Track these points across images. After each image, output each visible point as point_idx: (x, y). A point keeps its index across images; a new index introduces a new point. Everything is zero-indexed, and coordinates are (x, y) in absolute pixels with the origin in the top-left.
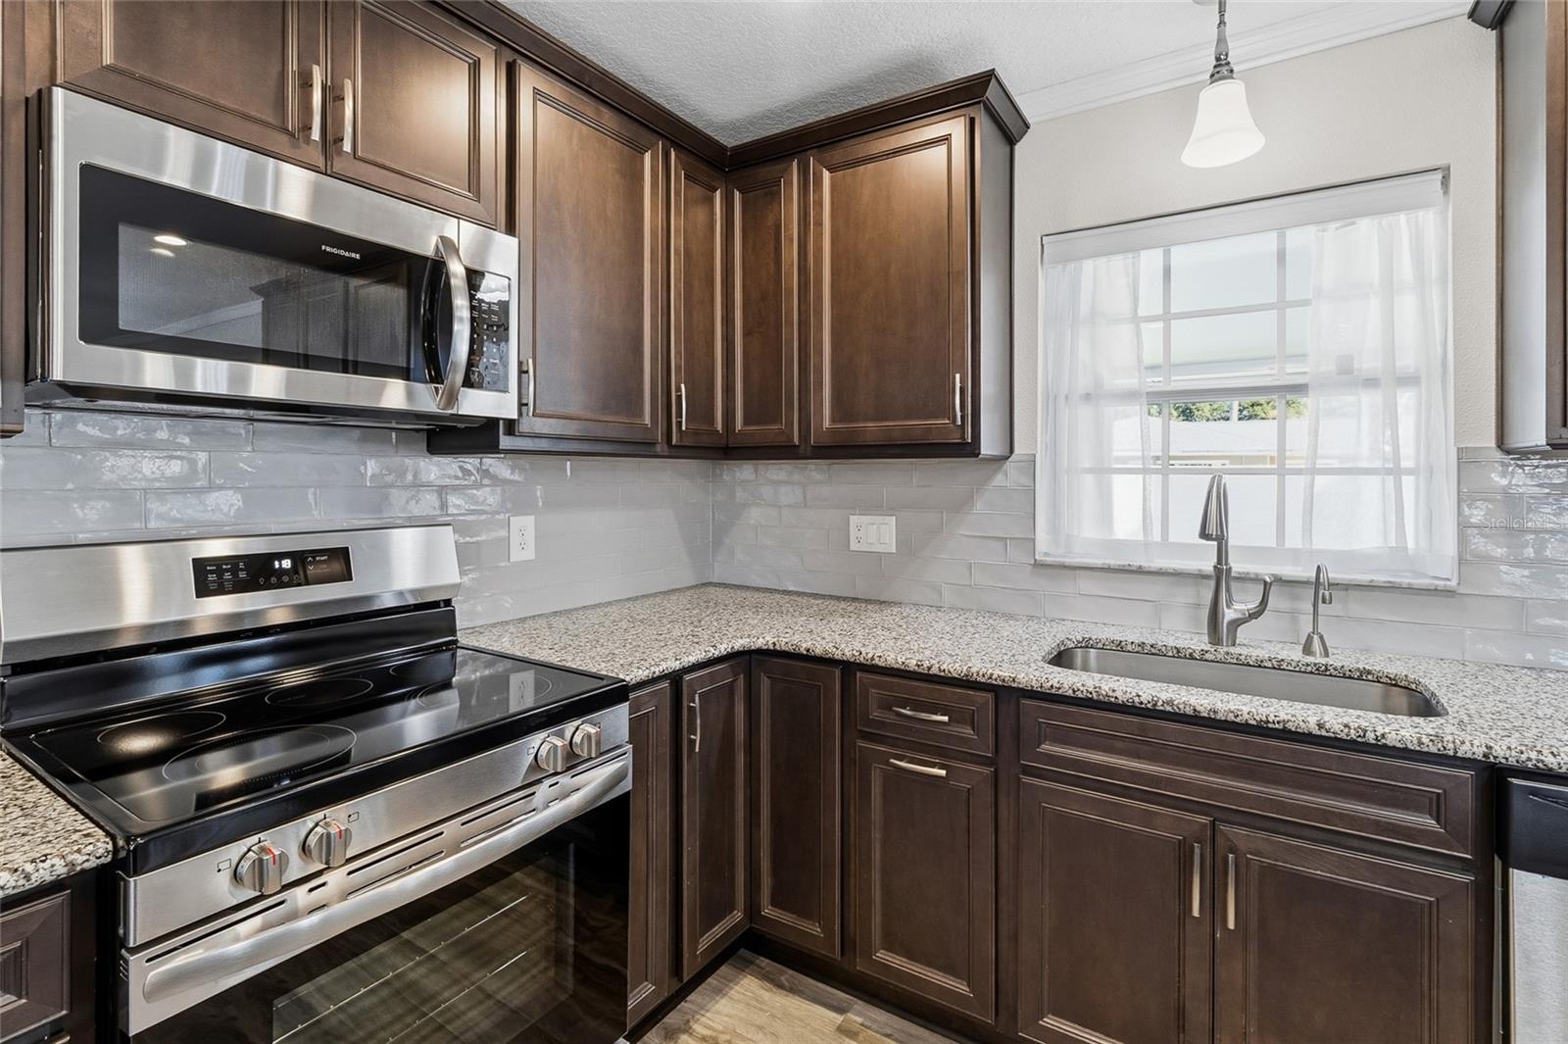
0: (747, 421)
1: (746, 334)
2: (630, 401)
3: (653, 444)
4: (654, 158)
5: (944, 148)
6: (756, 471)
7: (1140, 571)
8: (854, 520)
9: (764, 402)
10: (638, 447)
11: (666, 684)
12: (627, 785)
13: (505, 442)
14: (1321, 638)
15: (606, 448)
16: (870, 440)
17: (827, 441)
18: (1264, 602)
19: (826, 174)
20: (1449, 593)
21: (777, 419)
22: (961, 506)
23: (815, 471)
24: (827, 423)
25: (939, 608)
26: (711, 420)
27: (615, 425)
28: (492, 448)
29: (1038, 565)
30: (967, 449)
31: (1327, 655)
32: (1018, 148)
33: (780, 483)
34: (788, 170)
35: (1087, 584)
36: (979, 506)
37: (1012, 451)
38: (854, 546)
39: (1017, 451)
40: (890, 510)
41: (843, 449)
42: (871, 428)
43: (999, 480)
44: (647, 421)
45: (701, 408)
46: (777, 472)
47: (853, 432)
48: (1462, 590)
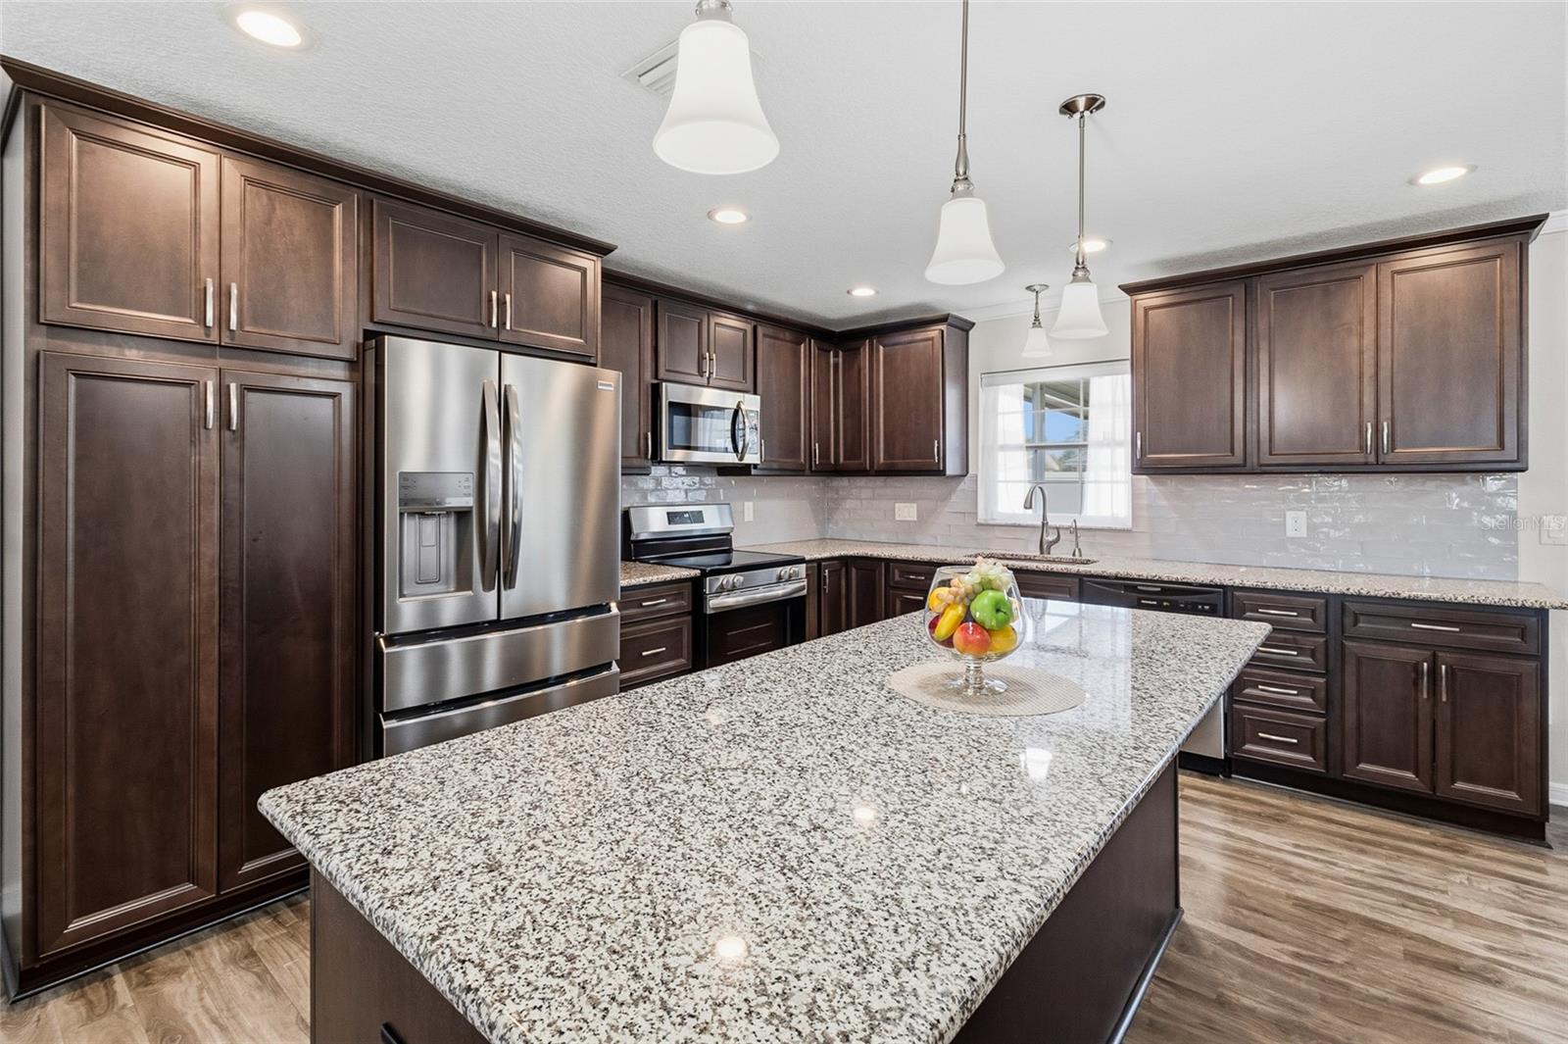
0: (845, 459)
1: (845, 418)
2: (794, 451)
3: (804, 471)
4: (805, 346)
5: (930, 342)
6: (849, 481)
7: (1020, 526)
8: (897, 505)
9: (853, 451)
10: (797, 472)
11: (815, 564)
12: (805, 592)
13: (753, 472)
14: (1079, 550)
15: (778, 473)
16: (900, 468)
17: (882, 468)
18: (1059, 536)
19: (881, 348)
20: (1128, 531)
21: (859, 458)
22: (946, 498)
23: (879, 481)
24: (882, 460)
25: (936, 546)
26: (829, 458)
27: (789, 462)
28: (749, 474)
29: (979, 525)
30: (941, 473)
31: (1081, 556)
32: (970, 333)
33: (861, 487)
34: (864, 344)
35: (998, 533)
36: (954, 498)
37: (967, 473)
38: (897, 518)
39: (970, 472)
40: (913, 501)
41: (890, 472)
42: (901, 463)
43: (962, 486)
44: (802, 460)
45: (824, 454)
46: (861, 481)
47: (893, 464)
48: (1134, 530)
